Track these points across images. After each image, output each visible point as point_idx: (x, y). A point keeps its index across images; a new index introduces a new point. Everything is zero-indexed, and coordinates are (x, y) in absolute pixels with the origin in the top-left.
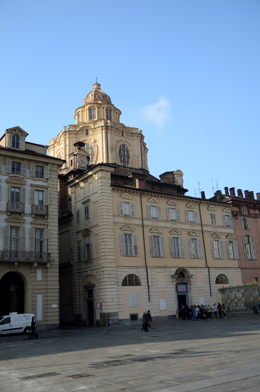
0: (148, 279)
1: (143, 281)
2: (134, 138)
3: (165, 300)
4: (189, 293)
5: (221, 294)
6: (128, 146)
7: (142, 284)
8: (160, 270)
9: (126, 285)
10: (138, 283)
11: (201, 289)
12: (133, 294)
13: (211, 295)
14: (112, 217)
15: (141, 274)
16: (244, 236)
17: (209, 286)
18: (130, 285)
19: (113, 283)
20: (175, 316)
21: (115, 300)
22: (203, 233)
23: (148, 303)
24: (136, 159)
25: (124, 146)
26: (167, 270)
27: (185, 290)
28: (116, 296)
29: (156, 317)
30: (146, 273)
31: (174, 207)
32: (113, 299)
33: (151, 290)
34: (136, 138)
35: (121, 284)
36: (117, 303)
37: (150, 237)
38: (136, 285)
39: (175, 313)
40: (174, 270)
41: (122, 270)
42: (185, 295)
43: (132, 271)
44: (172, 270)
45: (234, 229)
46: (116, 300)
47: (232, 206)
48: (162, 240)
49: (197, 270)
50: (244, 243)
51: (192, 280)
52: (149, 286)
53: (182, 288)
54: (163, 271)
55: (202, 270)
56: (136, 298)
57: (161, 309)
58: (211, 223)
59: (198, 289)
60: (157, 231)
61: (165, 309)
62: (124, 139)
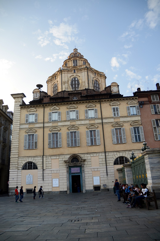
0: (43, 164)
1: (39, 166)
2: (82, 71)
3: (58, 179)
4: (83, 174)
5: (119, 173)
6: (78, 77)
7: (38, 168)
8: (55, 158)
9: (26, 169)
10: (35, 167)
11: (96, 170)
12: (29, 175)
13: (107, 175)
14: (19, 125)
15: (38, 161)
16: (153, 121)
17: (105, 167)
18: (29, 169)
19: (14, 168)
20: (66, 191)
21: (14, 179)
22: (103, 125)
23: (42, 182)
24: (84, 84)
25: (75, 78)
26: (60, 157)
27: (79, 171)
28: (16, 177)
29: (48, 192)
30: (42, 160)
31: (74, 110)
32: (13, 178)
33: (45, 172)
34: (84, 71)
35: (21, 169)
36: (16, 181)
37: (49, 135)
38: (34, 169)
39: (66, 190)
40: (68, 156)
41: (23, 159)
42: (80, 175)
43: (30, 160)
44: (65, 157)
45: (141, 116)
46: (16, 179)
47: (137, 98)
48: (60, 136)
49: (92, 155)
50: (153, 126)
51: (86, 163)
52: (43, 170)
53: (75, 170)
54: (58, 157)
55: (98, 155)
56: (32, 178)
57: (54, 186)
58: (113, 116)
59: (93, 170)
60: (56, 129)
61: (58, 186)
62: (75, 74)
